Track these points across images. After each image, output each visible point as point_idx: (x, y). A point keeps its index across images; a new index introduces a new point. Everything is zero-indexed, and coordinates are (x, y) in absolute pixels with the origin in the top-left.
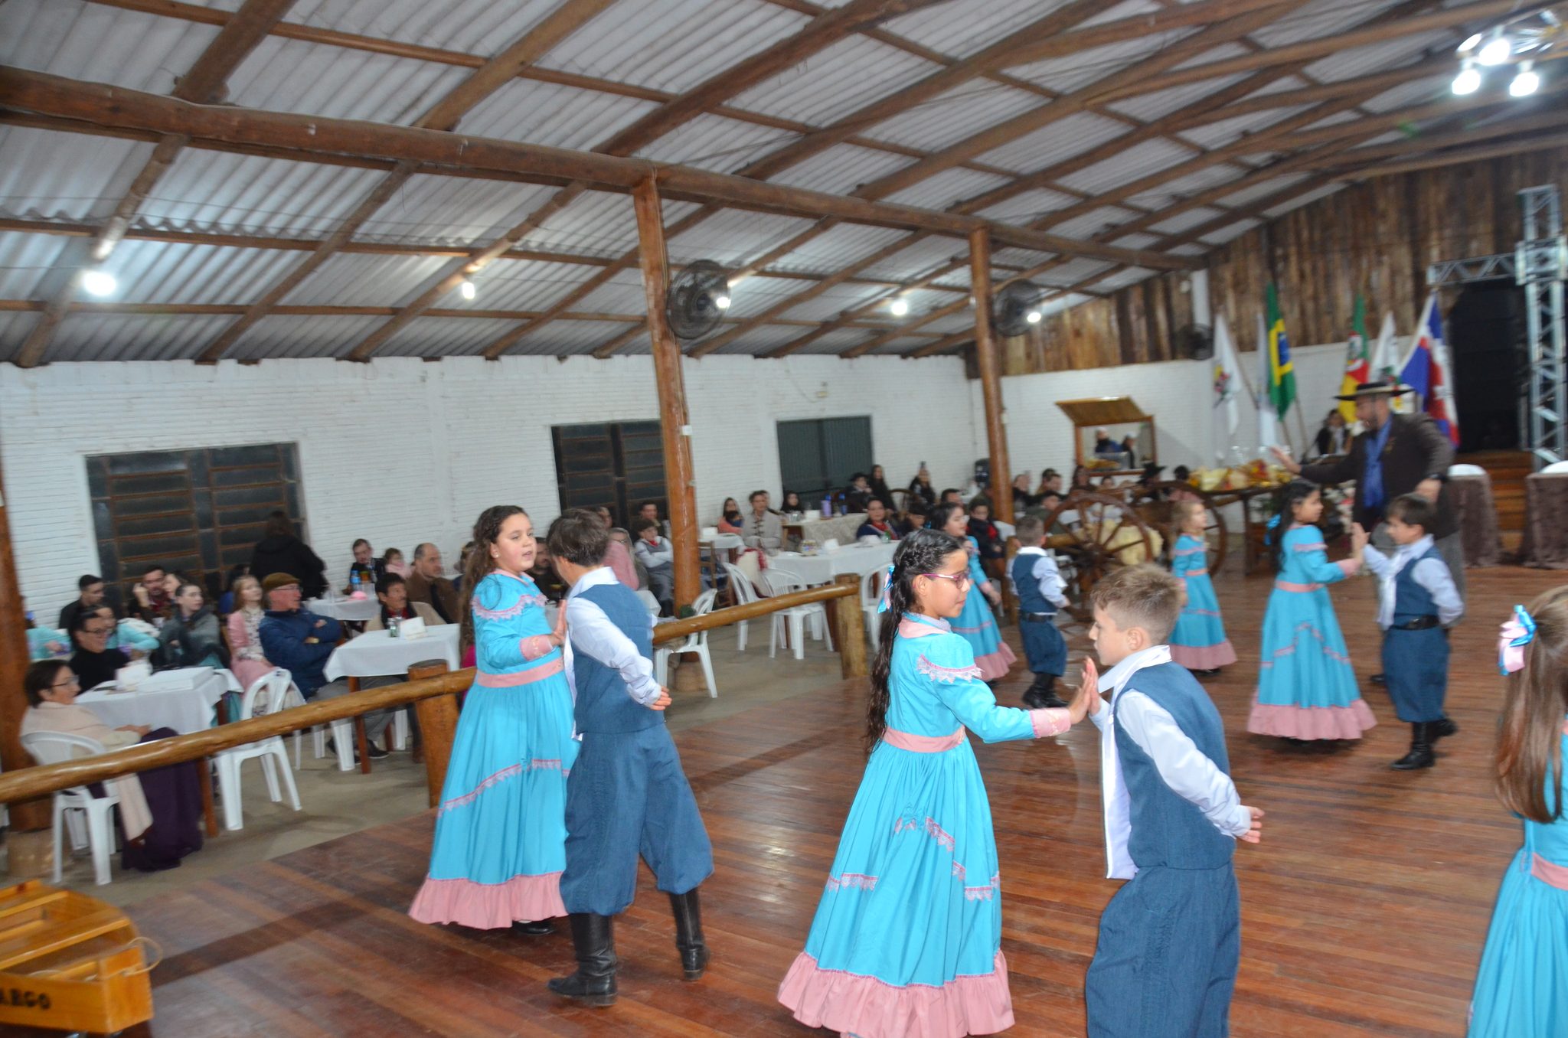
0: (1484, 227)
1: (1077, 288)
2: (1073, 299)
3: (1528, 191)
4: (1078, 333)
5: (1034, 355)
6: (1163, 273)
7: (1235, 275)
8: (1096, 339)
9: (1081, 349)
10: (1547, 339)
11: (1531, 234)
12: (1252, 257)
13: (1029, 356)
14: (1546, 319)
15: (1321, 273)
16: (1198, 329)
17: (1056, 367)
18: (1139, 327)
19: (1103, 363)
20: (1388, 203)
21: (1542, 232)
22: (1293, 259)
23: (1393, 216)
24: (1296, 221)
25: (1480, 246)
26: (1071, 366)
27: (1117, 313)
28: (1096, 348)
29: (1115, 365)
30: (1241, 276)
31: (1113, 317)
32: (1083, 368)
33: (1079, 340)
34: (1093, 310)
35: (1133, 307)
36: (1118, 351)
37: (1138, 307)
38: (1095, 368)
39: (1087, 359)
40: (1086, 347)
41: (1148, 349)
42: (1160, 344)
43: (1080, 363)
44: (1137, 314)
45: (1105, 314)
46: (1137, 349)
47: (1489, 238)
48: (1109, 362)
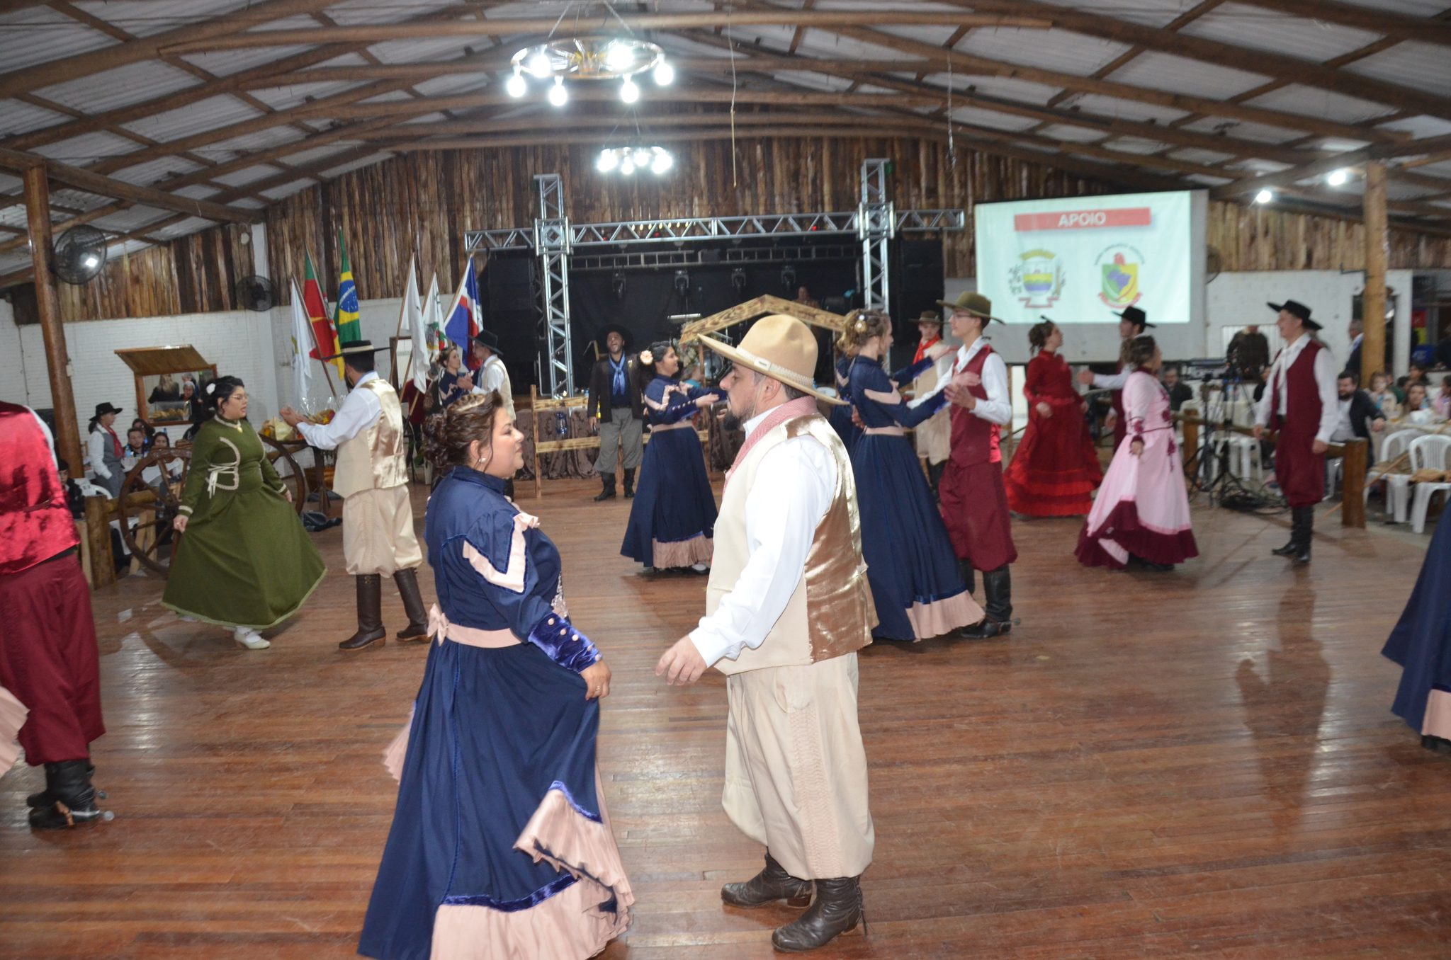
0: (507, 205)
1: (136, 234)
2: (132, 245)
3: (540, 177)
4: (136, 280)
5: (91, 301)
6: (223, 224)
7: (293, 230)
8: (155, 286)
9: (142, 296)
10: (558, 303)
11: (544, 215)
12: (308, 214)
13: (84, 302)
14: (556, 286)
15: (371, 233)
16: (259, 281)
17: (115, 315)
18: (200, 277)
19: (163, 311)
20: (429, 173)
21: (552, 212)
22: (346, 218)
23: (433, 187)
24: (348, 184)
25: (504, 220)
26: (130, 314)
27: (177, 261)
28: (155, 296)
29: (176, 314)
30: (298, 232)
31: (173, 265)
32: (142, 316)
33: (137, 287)
34: (153, 258)
35: (192, 257)
36: (179, 300)
37: (198, 256)
38: (155, 316)
39: (146, 306)
40: (145, 295)
41: (209, 299)
42: (220, 294)
43: (139, 311)
44: (197, 264)
45: (164, 262)
46: (198, 298)
47: (511, 212)
48: (169, 310)
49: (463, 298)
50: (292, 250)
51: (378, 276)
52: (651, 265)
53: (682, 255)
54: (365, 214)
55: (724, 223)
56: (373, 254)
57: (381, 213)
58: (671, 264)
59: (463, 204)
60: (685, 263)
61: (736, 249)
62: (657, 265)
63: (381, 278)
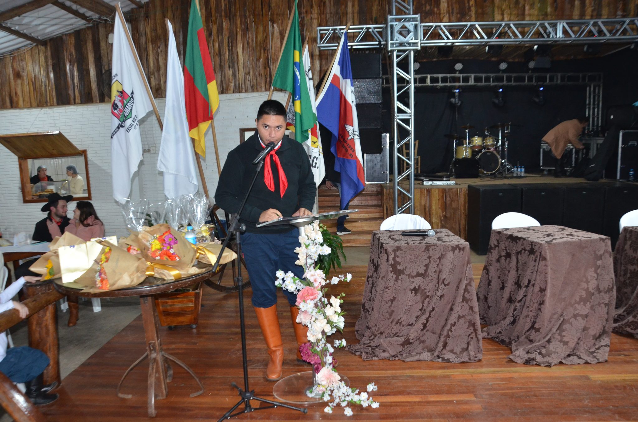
4: (18, 75)
8: (34, 82)
9: (23, 89)
10: (403, 97)
15: (226, 32)
17: (1, 106)
18: (73, 73)
19: (42, 103)
26: (14, 105)
27: (53, 59)
28: (35, 89)
29: (52, 105)
30: (159, 32)
31: (50, 62)
32: (24, 108)
33: (19, 82)
34: (32, 56)
35: (66, 54)
36: (54, 94)
37: (71, 54)
38: (35, 107)
39: (27, 99)
40: (26, 88)
41: (80, 93)
42: (90, 88)
43: (21, 102)
44: (70, 62)
45: (42, 59)
46: (71, 92)
47: (356, 15)
48: (46, 102)
49: (335, 76)
50: (153, 49)
51: (231, 72)
52: (435, 84)
53: (460, 77)
54: (221, 16)
55: (567, 24)
56: (227, 53)
57: (235, 15)
58: (448, 84)
59: (311, 7)
60: (461, 84)
61: (500, 74)
62: (440, 84)
63: (234, 75)
